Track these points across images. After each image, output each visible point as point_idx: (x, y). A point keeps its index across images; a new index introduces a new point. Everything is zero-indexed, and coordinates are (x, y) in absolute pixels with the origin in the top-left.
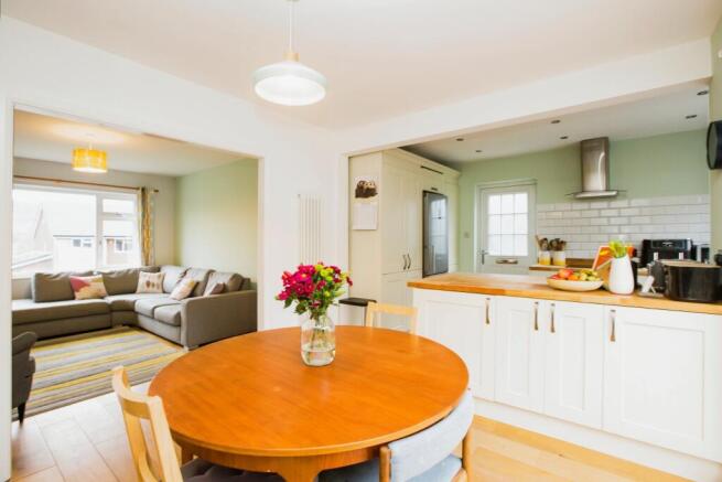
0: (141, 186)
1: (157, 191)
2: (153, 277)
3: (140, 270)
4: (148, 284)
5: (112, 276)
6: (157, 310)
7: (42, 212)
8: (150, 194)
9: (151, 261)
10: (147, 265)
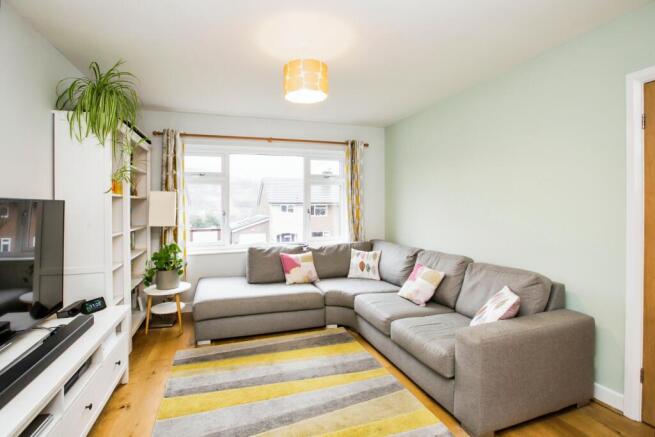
0: (350, 139)
1: (366, 145)
2: (368, 258)
3: (351, 246)
4: (362, 266)
5: (323, 254)
6: (393, 324)
7: (262, 185)
8: (360, 148)
9: (361, 234)
10: (357, 239)
